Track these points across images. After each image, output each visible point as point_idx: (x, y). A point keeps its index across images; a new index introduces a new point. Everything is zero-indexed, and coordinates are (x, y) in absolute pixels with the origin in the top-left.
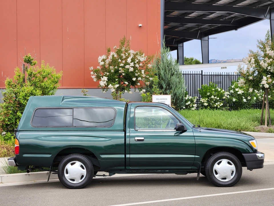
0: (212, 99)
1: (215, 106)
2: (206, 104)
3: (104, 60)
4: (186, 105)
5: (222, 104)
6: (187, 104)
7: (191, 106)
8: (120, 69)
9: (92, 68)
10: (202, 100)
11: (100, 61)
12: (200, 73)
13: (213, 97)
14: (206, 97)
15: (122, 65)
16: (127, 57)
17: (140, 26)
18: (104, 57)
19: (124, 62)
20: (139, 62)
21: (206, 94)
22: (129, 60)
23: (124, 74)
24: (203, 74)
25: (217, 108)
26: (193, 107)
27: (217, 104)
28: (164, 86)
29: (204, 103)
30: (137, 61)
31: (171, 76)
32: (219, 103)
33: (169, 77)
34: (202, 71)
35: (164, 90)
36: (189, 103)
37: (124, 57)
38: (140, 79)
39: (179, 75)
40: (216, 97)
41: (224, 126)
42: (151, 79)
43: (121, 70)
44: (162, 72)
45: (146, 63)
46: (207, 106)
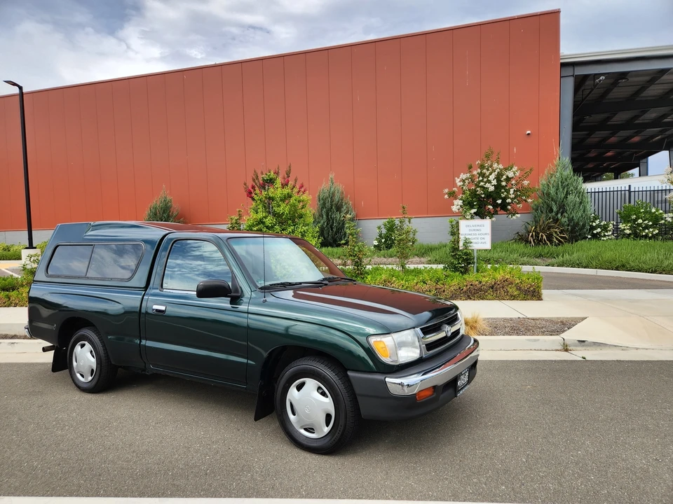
0: (639, 225)
1: (644, 234)
2: (628, 232)
3: (464, 181)
4: (593, 233)
5: (657, 231)
6: (595, 232)
7: (602, 234)
8: (478, 189)
9: (446, 191)
10: (621, 226)
11: (457, 180)
12: (627, 189)
13: (640, 221)
14: (629, 222)
15: (482, 184)
16: (491, 174)
17: (529, 134)
18: (463, 176)
19: (485, 180)
20: (508, 179)
21: (630, 217)
22: (492, 177)
23: (483, 196)
24: (632, 189)
25: (646, 236)
26: (605, 236)
27: (647, 231)
28: (555, 209)
29: (624, 229)
30: (504, 177)
31: (566, 195)
32: (651, 230)
33: (563, 196)
34: (630, 186)
35: (553, 214)
36: (599, 230)
37: (488, 173)
38: (508, 201)
39: (580, 194)
40: (646, 222)
41: (632, 264)
42: (529, 200)
43: (479, 191)
44: (552, 191)
45: (520, 179)
46: (630, 234)
